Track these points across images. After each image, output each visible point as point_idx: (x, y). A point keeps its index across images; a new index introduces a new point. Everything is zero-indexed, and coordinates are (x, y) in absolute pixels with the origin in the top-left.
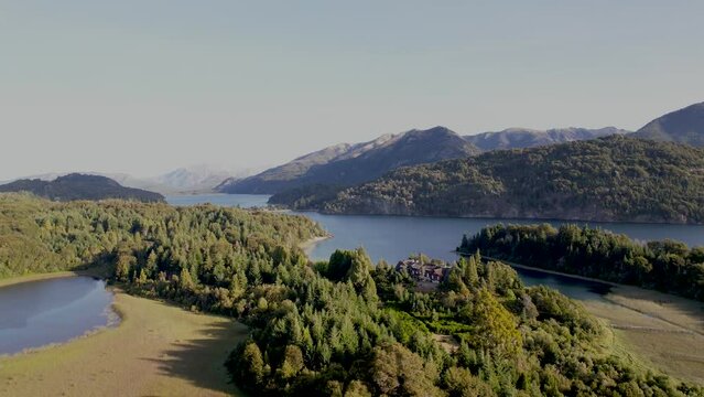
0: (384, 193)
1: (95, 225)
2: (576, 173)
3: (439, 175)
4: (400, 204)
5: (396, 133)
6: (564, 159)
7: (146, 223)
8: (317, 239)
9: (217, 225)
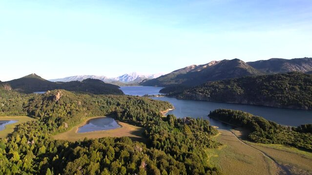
0: (200, 92)
1: (107, 103)
2: (271, 88)
3: (221, 86)
4: (205, 96)
5: (217, 61)
6: (269, 82)
7: (121, 103)
8: (170, 109)
9: (140, 105)
